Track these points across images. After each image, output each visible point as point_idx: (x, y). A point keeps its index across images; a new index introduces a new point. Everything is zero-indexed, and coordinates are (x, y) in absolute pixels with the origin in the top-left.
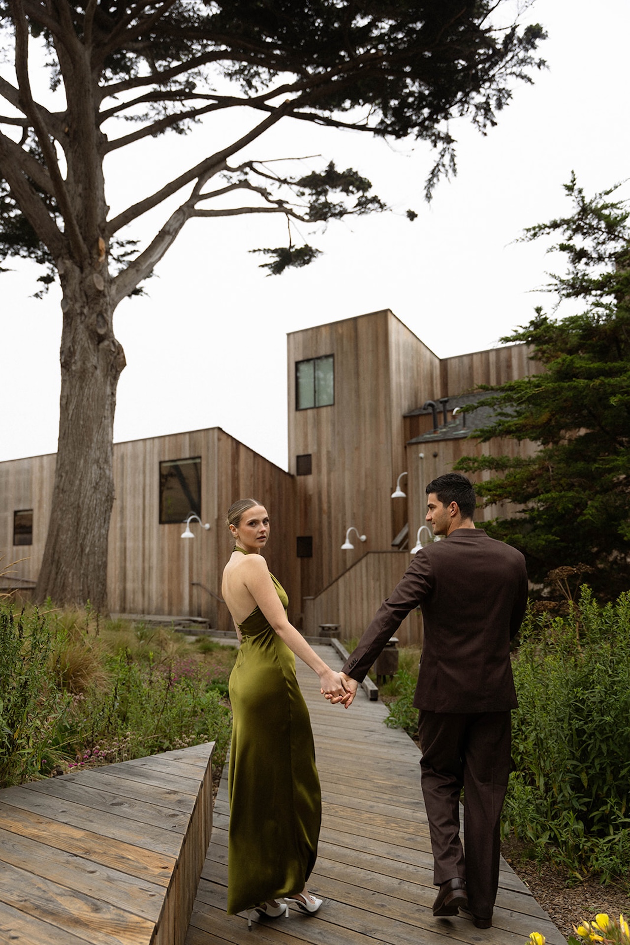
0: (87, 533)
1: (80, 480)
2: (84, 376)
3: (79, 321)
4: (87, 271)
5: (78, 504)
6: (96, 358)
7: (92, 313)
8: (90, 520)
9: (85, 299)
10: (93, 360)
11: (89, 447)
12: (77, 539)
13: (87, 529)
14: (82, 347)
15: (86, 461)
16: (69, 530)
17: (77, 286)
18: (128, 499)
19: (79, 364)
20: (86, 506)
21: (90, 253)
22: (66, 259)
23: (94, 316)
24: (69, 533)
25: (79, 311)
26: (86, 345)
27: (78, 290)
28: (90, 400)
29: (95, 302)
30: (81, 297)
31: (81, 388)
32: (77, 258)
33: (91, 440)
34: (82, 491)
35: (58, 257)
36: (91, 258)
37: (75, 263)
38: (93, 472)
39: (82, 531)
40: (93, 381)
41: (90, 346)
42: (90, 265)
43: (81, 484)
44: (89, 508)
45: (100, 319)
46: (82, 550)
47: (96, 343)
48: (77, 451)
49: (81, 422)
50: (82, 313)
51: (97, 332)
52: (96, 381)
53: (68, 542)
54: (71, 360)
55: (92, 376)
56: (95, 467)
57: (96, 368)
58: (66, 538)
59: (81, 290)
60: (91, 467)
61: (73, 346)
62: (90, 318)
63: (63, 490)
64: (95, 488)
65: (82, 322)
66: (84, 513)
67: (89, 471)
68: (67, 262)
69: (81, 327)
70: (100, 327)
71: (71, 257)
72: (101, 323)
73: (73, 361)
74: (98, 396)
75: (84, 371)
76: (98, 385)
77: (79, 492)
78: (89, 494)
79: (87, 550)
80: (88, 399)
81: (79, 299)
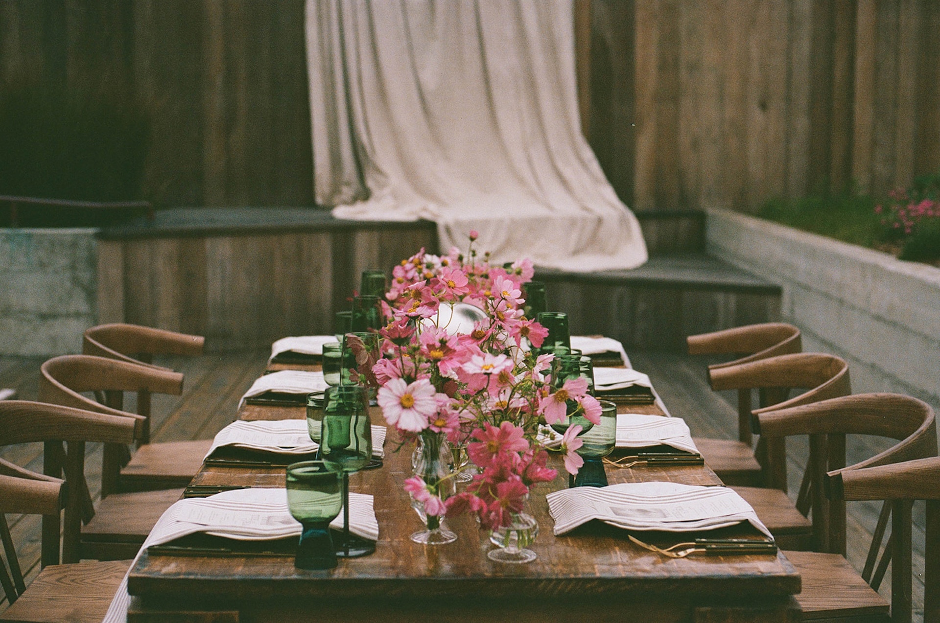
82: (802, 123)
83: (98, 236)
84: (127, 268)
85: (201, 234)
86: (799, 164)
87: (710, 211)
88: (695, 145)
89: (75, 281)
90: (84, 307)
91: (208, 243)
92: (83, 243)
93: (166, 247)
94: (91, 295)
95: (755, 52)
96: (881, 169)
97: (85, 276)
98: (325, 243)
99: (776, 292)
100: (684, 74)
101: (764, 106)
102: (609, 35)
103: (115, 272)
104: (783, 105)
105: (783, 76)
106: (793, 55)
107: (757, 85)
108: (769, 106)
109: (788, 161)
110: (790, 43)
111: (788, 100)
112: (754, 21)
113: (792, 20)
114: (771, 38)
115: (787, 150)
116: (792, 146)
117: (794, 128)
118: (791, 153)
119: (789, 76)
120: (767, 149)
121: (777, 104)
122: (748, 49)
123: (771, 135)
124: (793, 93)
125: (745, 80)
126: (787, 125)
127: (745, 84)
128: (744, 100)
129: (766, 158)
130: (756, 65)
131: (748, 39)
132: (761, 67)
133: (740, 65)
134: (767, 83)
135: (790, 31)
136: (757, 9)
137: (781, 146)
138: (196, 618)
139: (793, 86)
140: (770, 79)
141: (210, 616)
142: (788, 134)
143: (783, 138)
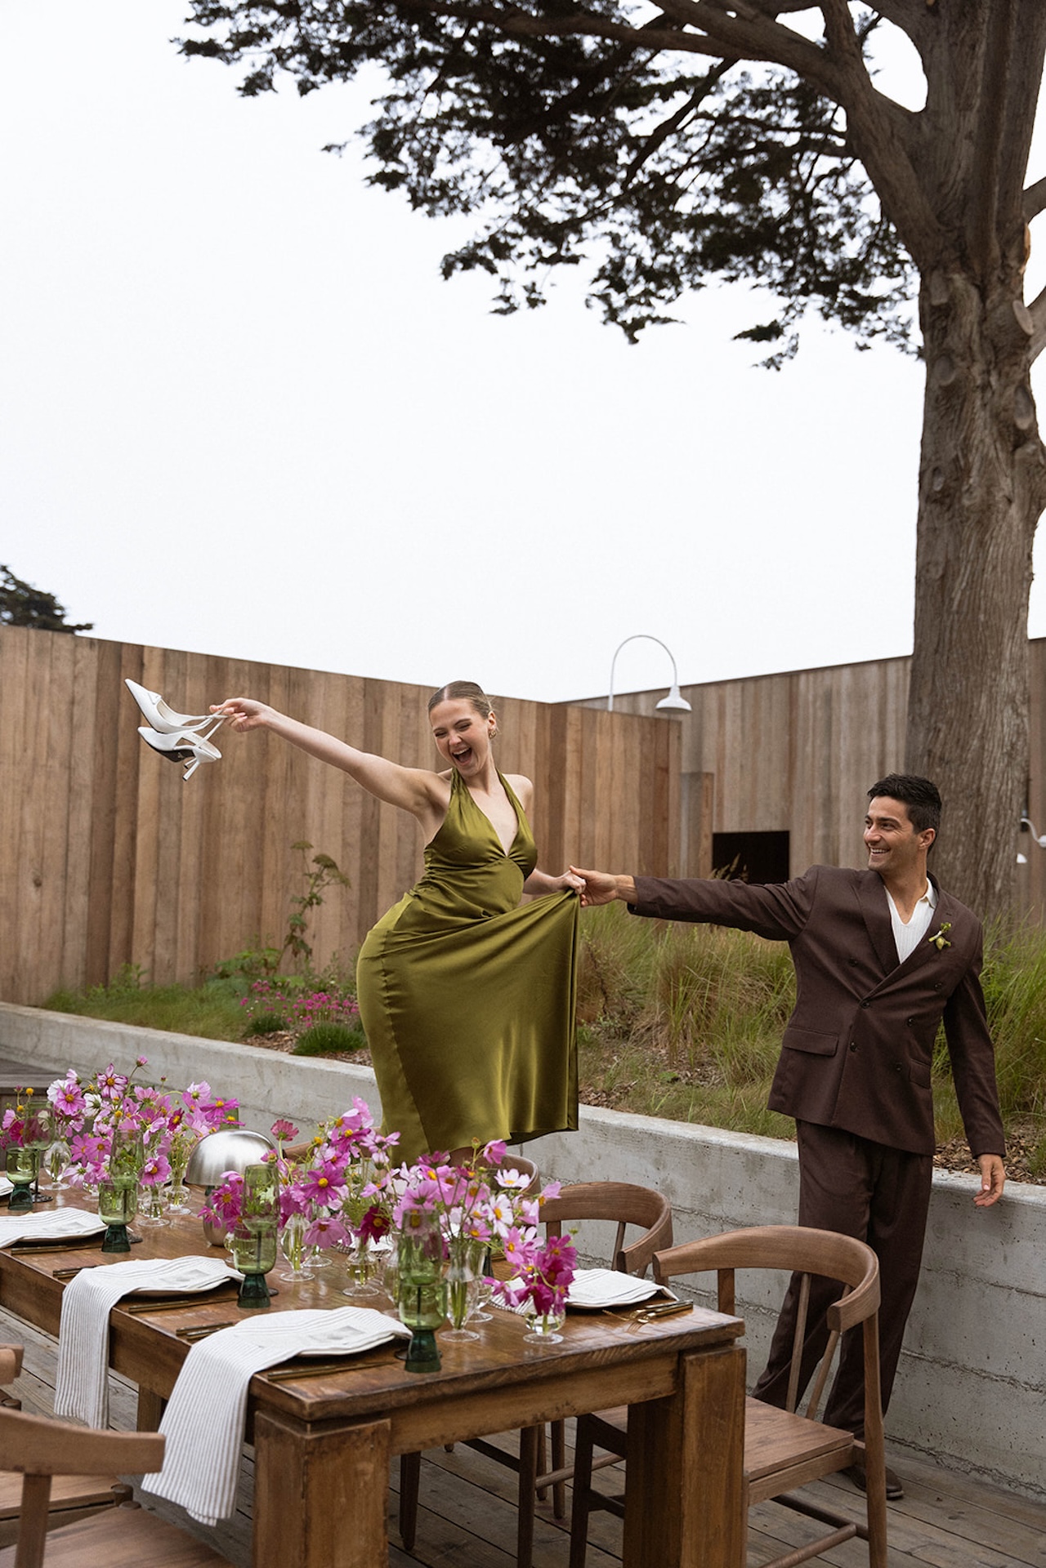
0: (997, 851)
1: (982, 738)
2: (989, 519)
3: (978, 403)
4: (994, 296)
5: (979, 789)
6: (1009, 480)
7: (1006, 387)
8: (1001, 824)
9: (990, 356)
10: (1006, 484)
11: (997, 669)
12: (977, 863)
13: (995, 841)
14: (985, 458)
15: (991, 698)
16: (959, 842)
17: (975, 327)
18: (844, 781)
19: (978, 493)
20: (993, 795)
21: (1004, 256)
22: (954, 271)
23: (1011, 391)
24: (960, 848)
25: (979, 382)
26: (992, 453)
27: (976, 337)
28: (999, 569)
29: (1013, 361)
30: (983, 352)
31: (981, 544)
32: (977, 268)
33: (1000, 654)
34: (985, 762)
35: (934, 268)
36: (1005, 266)
37: (971, 280)
38: (1005, 721)
39: (988, 846)
40: (1005, 528)
41: (1001, 455)
42: (1002, 282)
43: (982, 747)
44: (1000, 798)
45: (1020, 397)
46: (989, 886)
47: (1011, 449)
48: (972, 678)
49: (982, 617)
50: (986, 386)
51: (1015, 426)
52: (1010, 526)
53: (959, 868)
54: (961, 485)
55: (1004, 517)
56: (1008, 711)
57: (1010, 501)
58: (954, 858)
59: (982, 336)
60: (1002, 712)
61: (965, 456)
62: (1001, 395)
63: (942, 759)
64: (1010, 755)
65: (984, 405)
66: (992, 806)
67: (998, 720)
68: (956, 277)
69: (981, 417)
70: (1021, 415)
71: (965, 265)
72: (1021, 406)
73: (965, 488)
74: (1013, 563)
75: (989, 507)
76: (1014, 538)
77: (979, 763)
78: (999, 767)
79: (998, 886)
80: (994, 568)
81: (978, 356)
82: (80, 902)
86: (76, 948)
95: (29, 824)
96: (163, 953)
101: (38, 884)
104: (60, 883)
105: (61, 851)
106: (71, 828)
107: (32, 860)
108: (44, 884)
109: (64, 943)
110: (68, 814)
111: (66, 877)
112: (29, 791)
113: (70, 789)
114: (48, 808)
115: (64, 932)
116: (69, 927)
117: (71, 908)
118: (67, 935)
119: (67, 851)
120: (41, 931)
121: (52, 882)
122: (22, 821)
123: (46, 915)
124: (70, 870)
125: (19, 855)
126: (64, 905)
127: (19, 858)
128: (16, 876)
129: (40, 941)
130: (30, 837)
131: (21, 809)
132: (36, 840)
133: (12, 837)
134: (43, 858)
135: (69, 801)
136: (32, 778)
137: (57, 928)
138: (360, 1432)
139: (71, 860)
140: (46, 854)
141: (369, 1427)
142: (64, 915)
143: (60, 919)
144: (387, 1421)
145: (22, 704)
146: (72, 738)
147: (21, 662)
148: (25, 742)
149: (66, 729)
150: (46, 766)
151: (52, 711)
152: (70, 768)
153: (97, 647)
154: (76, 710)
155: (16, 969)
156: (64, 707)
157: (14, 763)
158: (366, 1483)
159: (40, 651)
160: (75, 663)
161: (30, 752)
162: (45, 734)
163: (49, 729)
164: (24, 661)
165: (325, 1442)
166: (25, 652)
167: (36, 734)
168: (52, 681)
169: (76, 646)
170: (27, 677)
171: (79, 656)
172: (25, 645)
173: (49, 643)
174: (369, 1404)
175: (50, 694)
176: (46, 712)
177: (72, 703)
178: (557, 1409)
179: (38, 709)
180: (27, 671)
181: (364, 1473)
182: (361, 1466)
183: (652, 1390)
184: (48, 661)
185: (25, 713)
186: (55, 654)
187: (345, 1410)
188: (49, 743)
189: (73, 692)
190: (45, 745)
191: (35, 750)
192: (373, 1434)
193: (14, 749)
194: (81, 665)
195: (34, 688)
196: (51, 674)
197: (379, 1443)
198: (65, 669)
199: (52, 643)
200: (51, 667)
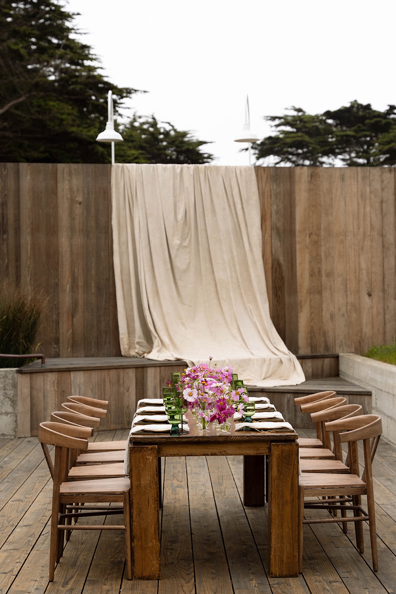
82: (392, 304)
83: (19, 372)
84: (32, 388)
85: (69, 370)
86: (391, 326)
87: (341, 354)
88: (332, 317)
89: (6, 395)
90: (10, 410)
91: (72, 374)
92: (10, 376)
93: (52, 377)
94: (14, 403)
95: (363, 265)
97: (11, 393)
98: (132, 374)
99: (369, 394)
100: (324, 278)
101: (370, 295)
102: (281, 259)
103: (26, 391)
104: (381, 294)
105: (380, 278)
106: (385, 266)
107: (366, 283)
108: (373, 294)
109: (385, 325)
110: (383, 259)
111: (384, 290)
112: (362, 248)
113: (383, 246)
114: (372, 257)
115: (384, 318)
116: (387, 316)
117: (387, 306)
118: (386, 320)
119: (384, 278)
120: (373, 319)
121: (377, 294)
122: (359, 263)
123: (375, 310)
124: (386, 287)
125: (359, 281)
126: (384, 305)
127: (359, 283)
128: (358, 291)
129: (372, 323)
130: (364, 272)
131: (359, 258)
132: (368, 273)
133: (355, 272)
134: (371, 282)
135: (383, 252)
136: (364, 241)
137: (381, 317)
138: (147, 447)
139: (386, 283)
140: (373, 280)
141: (150, 447)
142: (384, 310)
143: (382, 312)
144: (156, 446)
145: (356, 204)
146: (383, 220)
147: (354, 184)
148: (358, 225)
149: (379, 216)
150: (370, 235)
151: (371, 207)
152: (382, 235)
153: (393, 173)
154: (384, 206)
155: (361, 337)
156: (377, 205)
157: (354, 235)
158: (149, 462)
159: (364, 178)
160: (382, 181)
161: (362, 229)
162: (369, 219)
163: (370, 216)
164: (356, 183)
165: (136, 448)
166: (356, 179)
167: (365, 220)
168: (370, 193)
169: (382, 172)
170: (358, 191)
171: (384, 178)
172: (356, 175)
173: (368, 173)
174: (149, 440)
175: (370, 199)
176: (368, 209)
177: (382, 202)
178: (220, 452)
179: (365, 206)
180: (358, 188)
181: (149, 459)
182: (148, 457)
183: (259, 452)
184: (368, 182)
185: (358, 210)
186: (371, 178)
187: (142, 441)
188: (371, 225)
189: (382, 197)
190: (369, 225)
191: (364, 229)
192: (151, 449)
193: (353, 228)
194: (385, 182)
195: (362, 197)
196: (370, 189)
197: (153, 451)
198: (377, 186)
199: (370, 173)
200: (370, 185)
